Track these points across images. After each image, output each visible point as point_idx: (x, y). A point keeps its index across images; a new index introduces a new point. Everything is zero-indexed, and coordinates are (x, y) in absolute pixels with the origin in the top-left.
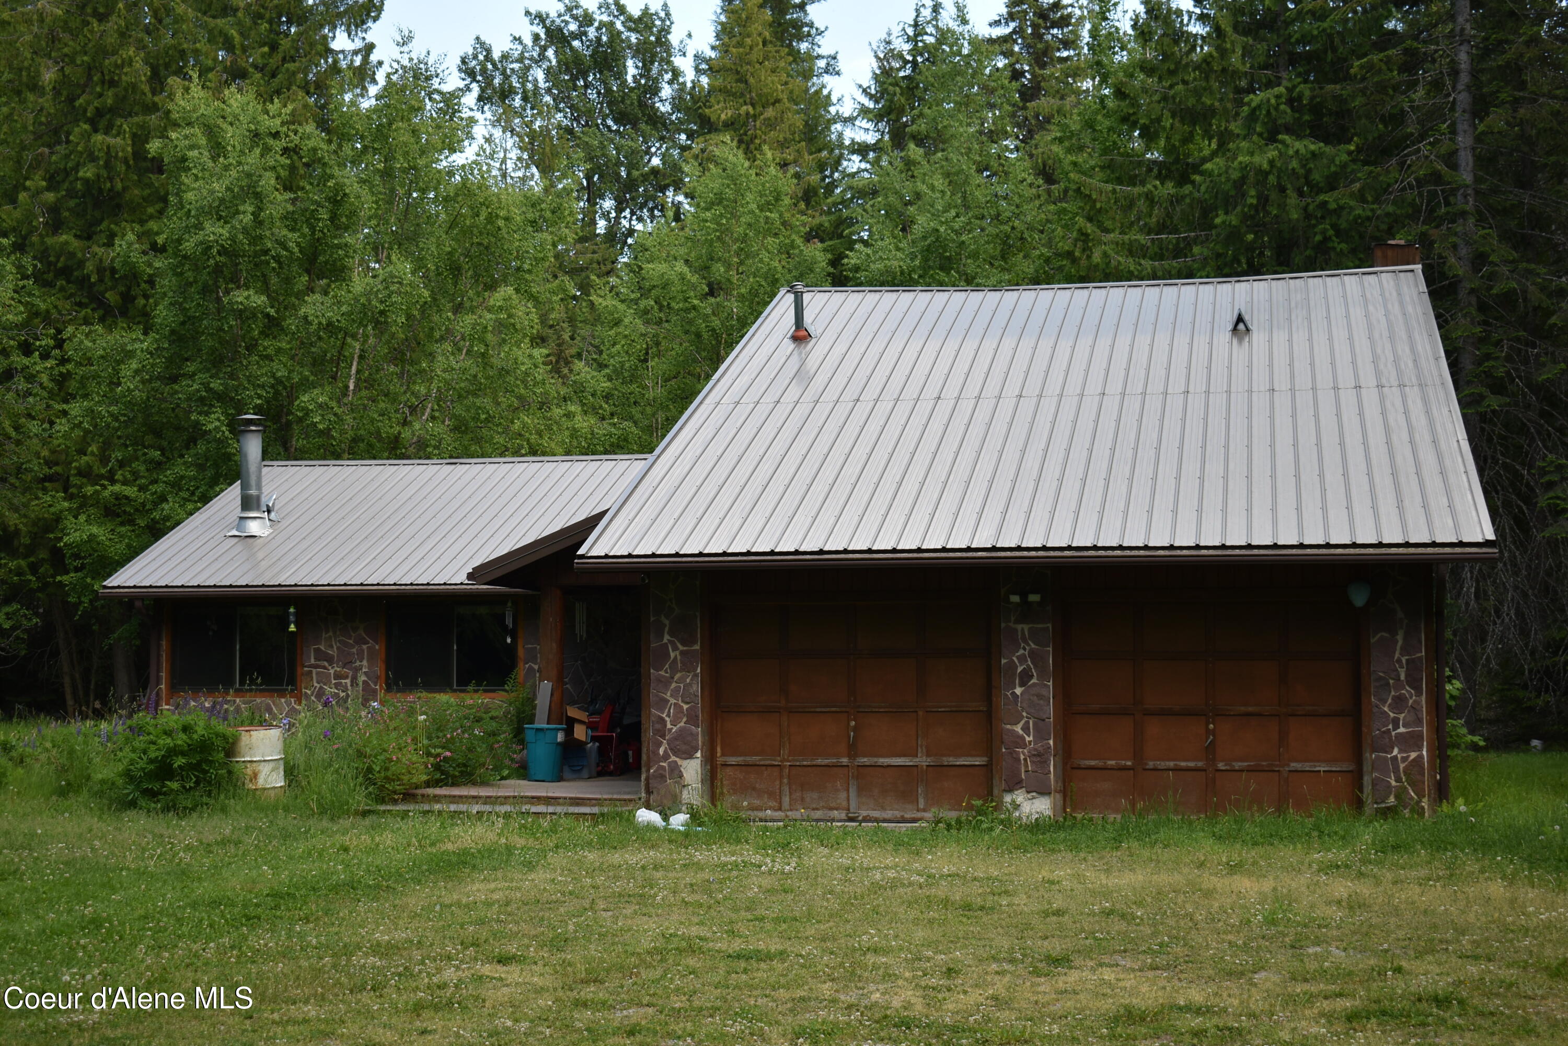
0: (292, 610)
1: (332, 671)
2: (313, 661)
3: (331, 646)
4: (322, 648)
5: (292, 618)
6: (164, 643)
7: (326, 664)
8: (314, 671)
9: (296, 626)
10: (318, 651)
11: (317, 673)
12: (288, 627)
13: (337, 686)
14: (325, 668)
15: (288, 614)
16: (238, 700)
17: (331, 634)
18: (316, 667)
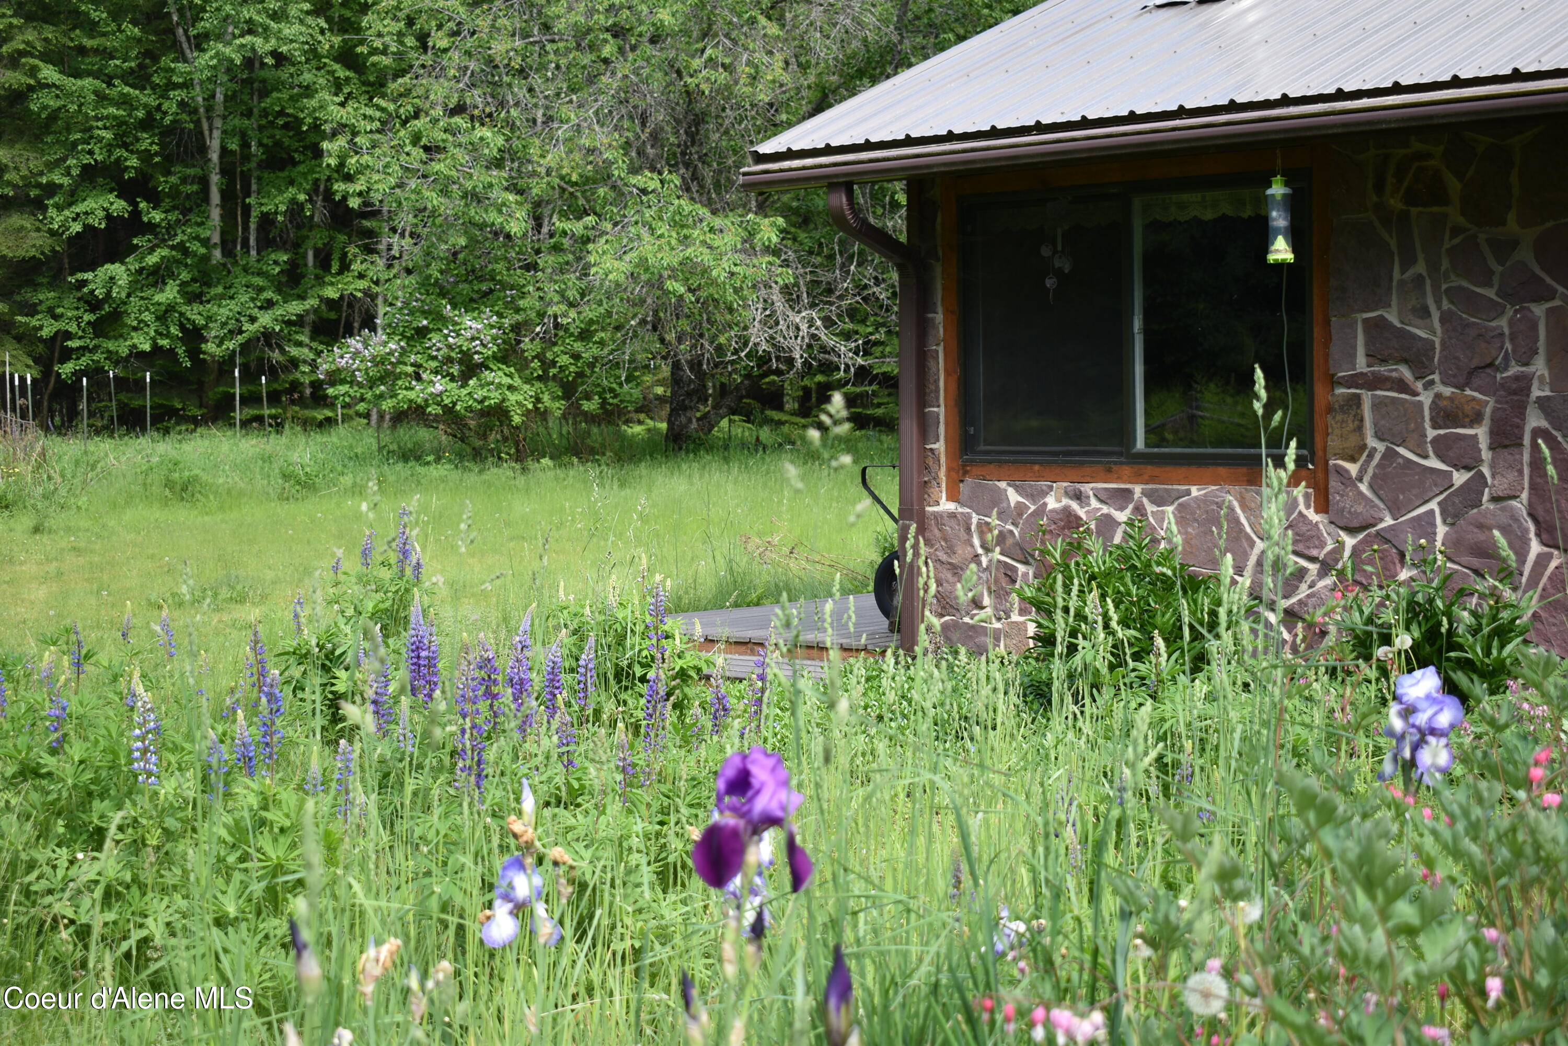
0: (1277, 189)
1: (1426, 398)
2: (1361, 364)
3: (1424, 313)
4: (1393, 318)
5: (1279, 219)
6: (939, 317)
7: (1405, 372)
8: (1367, 398)
9: (1296, 246)
10: (1377, 328)
11: (1377, 406)
12: (1265, 248)
13: (1442, 448)
14: (1402, 386)
15: (1263, 202)
16: (1138, 489)
17: (1420, 268)
18: (1374, 382)
